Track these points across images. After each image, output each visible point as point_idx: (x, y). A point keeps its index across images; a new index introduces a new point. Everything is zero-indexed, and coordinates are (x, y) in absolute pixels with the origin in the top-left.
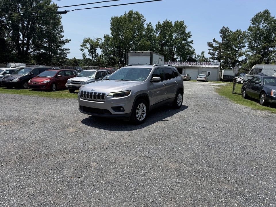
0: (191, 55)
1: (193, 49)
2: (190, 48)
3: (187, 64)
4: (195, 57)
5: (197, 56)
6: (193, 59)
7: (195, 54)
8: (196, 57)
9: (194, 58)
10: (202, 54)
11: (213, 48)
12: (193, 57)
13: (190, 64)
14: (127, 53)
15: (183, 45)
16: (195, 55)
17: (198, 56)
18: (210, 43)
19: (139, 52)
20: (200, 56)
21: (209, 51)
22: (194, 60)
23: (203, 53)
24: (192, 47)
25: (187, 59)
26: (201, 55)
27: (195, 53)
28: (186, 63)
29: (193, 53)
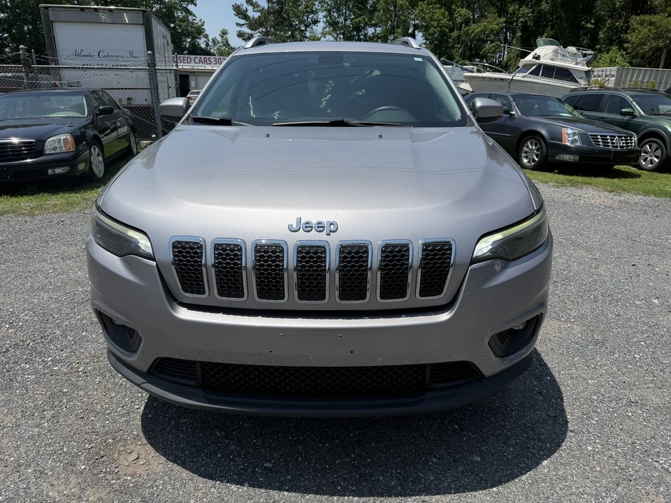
0: (196, 38)
1: (201, 20)
2: (190, 18)
3: (200, 61)
4: (207, 45)
5: (211, 40)
6: (202, 49)
7: (206, 36)
8: (210, 43)
9: (203, 46)
10: (223, 37)
11: (247, 20)
12: (202, 43)
13: (208, 62)
15: (171, 7)
16: (205, 39)
17: (213, 40)
18: (239, 7)
19: (96, 10)
20: (218, 42)
21: (239, 29)
22: (206, 52)
23: (224, 33)
24: (194, 16)
25: (185, 49)
26: (219, 39)
27: (206, 32)
28: (197, 60)
29: (199, 31)
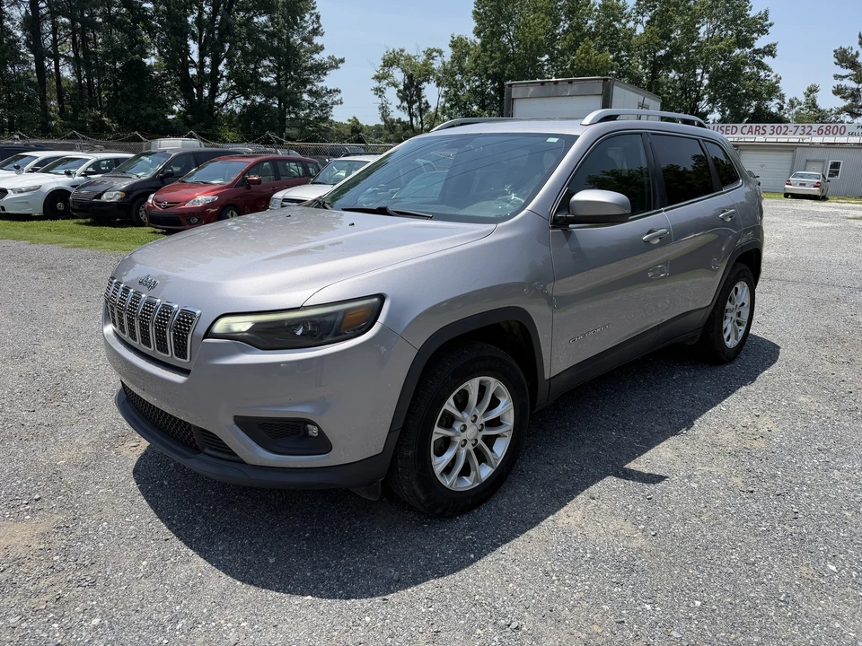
0: (765, 100)
1: (776, 76)
2: (762, 74)
3: (750, 131)
4: (781, 108)
5: (787, 101)
6: (771, 114)
7: (782, 97)
8: (785, 106)
9: (774, 110)
10: (809, 96)
11: (854, 70)
12: (773, 106)
13: (761, 131)
14: (510, 85)
15: (737, 62)
16: (778, 101)
17: (791, 101)
18: (845, 51)
19: (556, 83)
20: (800, 104)
21: (838, 82)
22: (776, 119)
23: (812, 90)
24: (770, 70)
25: (746, 115)
26: (802, 99)
27: (782, 92)
28: (745, 130)
29: (773, 90)
